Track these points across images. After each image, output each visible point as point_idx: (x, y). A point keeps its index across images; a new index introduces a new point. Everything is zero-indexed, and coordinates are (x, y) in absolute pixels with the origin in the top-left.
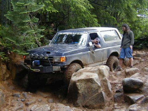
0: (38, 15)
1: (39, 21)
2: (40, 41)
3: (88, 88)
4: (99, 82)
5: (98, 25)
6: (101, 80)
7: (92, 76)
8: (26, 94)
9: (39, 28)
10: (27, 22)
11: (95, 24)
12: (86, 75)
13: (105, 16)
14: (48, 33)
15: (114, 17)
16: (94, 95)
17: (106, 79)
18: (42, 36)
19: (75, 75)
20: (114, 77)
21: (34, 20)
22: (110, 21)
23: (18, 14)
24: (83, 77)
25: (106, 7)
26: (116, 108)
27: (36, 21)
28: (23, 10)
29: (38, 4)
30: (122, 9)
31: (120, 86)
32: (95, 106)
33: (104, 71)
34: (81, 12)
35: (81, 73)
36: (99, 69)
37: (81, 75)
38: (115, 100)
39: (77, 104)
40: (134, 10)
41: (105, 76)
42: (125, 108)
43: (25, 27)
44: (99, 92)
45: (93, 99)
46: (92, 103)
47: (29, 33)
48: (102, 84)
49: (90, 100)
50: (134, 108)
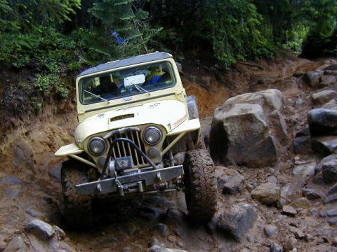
0: (146, 6)
1: (149, 16)
3: (245, 132)
4: (265, 119)
5: (258, 16)
6: (269, 116)
7: (251, 109)
9: (153, 28)
10: (129, 20)
12: (240, 108)
16: (257, 144)
17: (277, 114)
19: (220, 110)
20: (292, 109)
21: (141, 15)
23: (112, 7)
24: (235, 112)
26: (297, 165)
27: (144, 16)
31: (303, 126)
32: (260, 162)
33: (273, 99)
35: (231, 106)
36: (263, 95)
37: (230, 109)
38: (295, 150)
39: (227, 160)
41: (276, 109)
42: (314, 163)
43: (126, 29)
44: (266, 137)
45: (255, 151)
46: (253, 157)
47: (133, 39)
48: (271, 123)
49: (249, 152)
50: (331, 161)
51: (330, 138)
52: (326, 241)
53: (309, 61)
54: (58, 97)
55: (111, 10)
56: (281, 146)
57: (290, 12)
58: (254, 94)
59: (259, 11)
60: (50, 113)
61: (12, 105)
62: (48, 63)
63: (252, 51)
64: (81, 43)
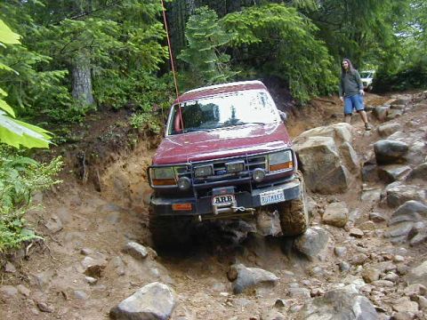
0: (229, 50)
1: (232, 57)
3: (318, 162)
4: (336, 150)
5: (329, 58)
6: (339, 148)
7: (323, 142)
9: (232, 70)
12: (313, 140)
13: (340, 41)
15: (356, 40)
16: (329, 172)
19: (296, 142)
21: (224, 59)
22: (349, 48)
23: (198, 52)
24: (308, 144)
25: (340, 26)
26: (365, 191)
27: (227, 59)
28: (205, 45)
29: (227, 32)
30: (367, 28)
31: (370, 155)
32: (332, 189)
33: (344, 132)
34: (298, 38)
35: (305, 138)
36: (335, 128)
37: (305, 141)
38: (363, 178)
40: (388, 26)
41: (345, 141)
42: (380, 190)
43: (209, 71)
44: (337, 166)
45: (327, 179)
46: (327, 185)
48: (341, 154)
49: (322, 180)
50: (395, 187)
51: (394, 166)
52: (386, 259)
53: (379, 97)
54: (151, 134)
55: (196, 55)
56: (350, 175)
57: (359, 53)
58: (326, 127)
59: (330, 53)
60: (144, 148)
61: (111, 142)
62: (142, 104)
63: (326, 88)
64: (171, 85)
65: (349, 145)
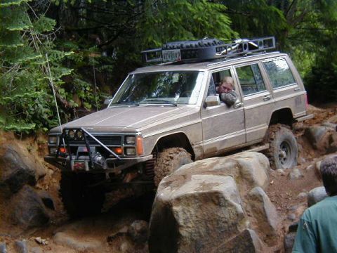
0: (53, 10)
1: (57, 26)
2: (62, 86)
3: (206, 221)
4: (240, 201)
5: (232, 35)
6: (245, 196)
7: (217, 184)
8: (24, 245)
9: (57, 48)
10: (22, 32)
11: (223, 31)
12: (200, 181)
13: (251, 6)
14: (85, 63)
15: (279, 7)
16: (226, 241)
17: (259, 193)
18: (67, 72)
19: (168, 184)
21: (43, 25)
22: (268, 20)
24: (190, 188)
27: (49, 27)
33: (254, 168)
35: (185, 177)
36: (238, 162)
37: (184, 183)
41: (258, 186)
43: (14, 46)
44: (241, 230)
47: (28, 63)
48: (249, 208)
53: (315, 109)
56: (264, 246)
57: (285, 30)
58: (223, 159)
65: (262, 192)
